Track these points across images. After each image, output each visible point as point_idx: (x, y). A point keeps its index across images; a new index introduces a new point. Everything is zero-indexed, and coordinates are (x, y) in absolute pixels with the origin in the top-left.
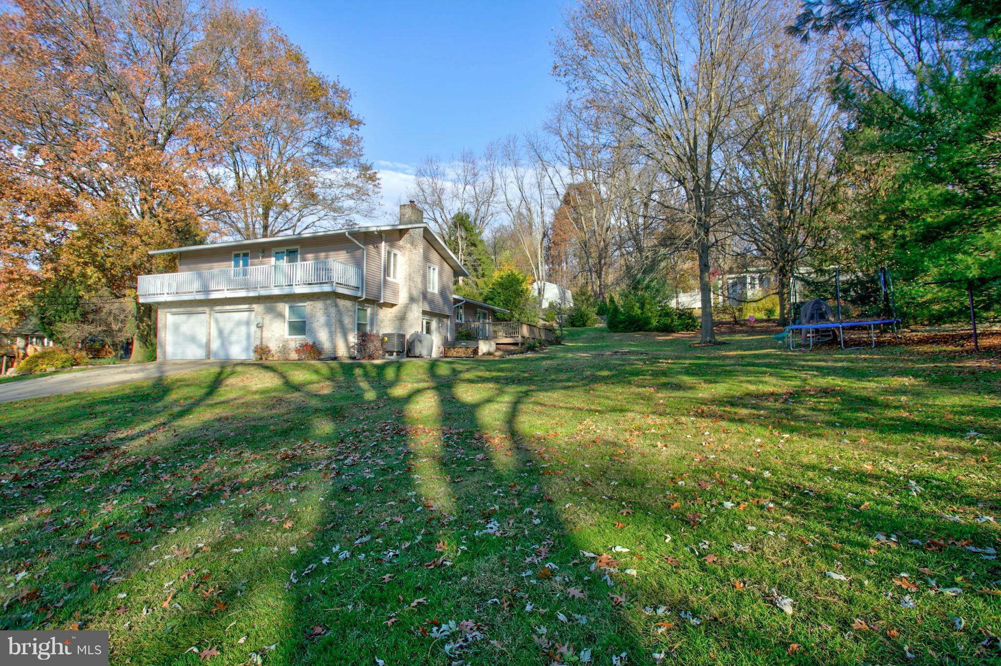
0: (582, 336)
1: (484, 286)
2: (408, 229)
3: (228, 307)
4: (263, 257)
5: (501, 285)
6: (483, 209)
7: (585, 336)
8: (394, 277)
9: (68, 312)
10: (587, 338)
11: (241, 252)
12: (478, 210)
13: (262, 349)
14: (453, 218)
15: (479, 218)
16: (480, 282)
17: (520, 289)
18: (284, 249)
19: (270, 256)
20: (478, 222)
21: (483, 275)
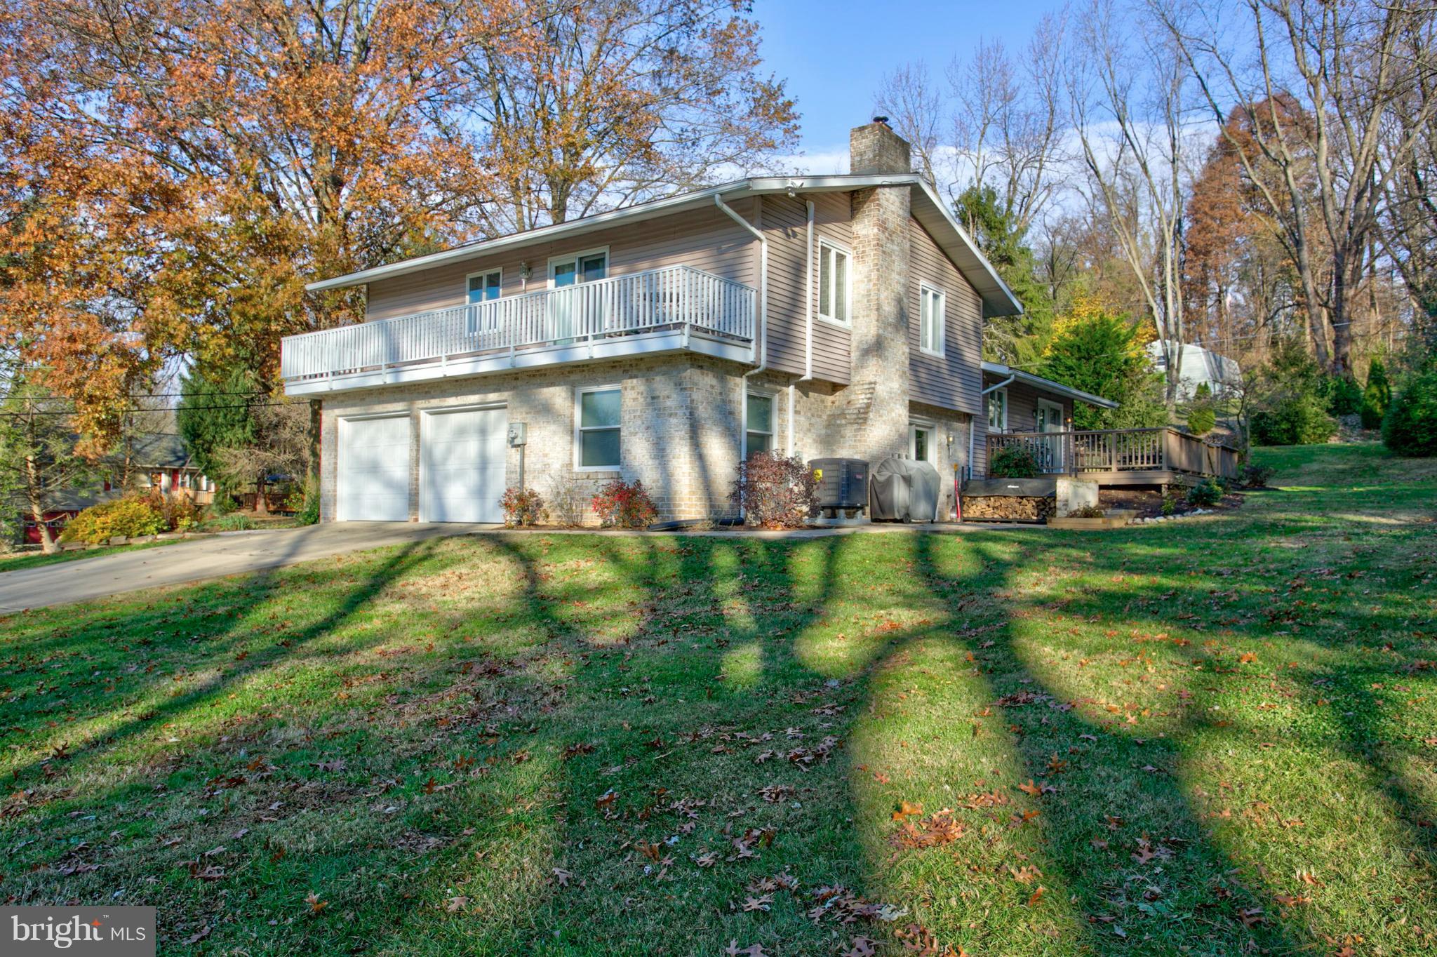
0: (1307, 467)
1: (1032, 353)
2: (873, 188)
3: (452, 401)
4: (529, 281)
5: (1071, 347)
6: (1026, 176)
7: (1315, 466)
8: (840, 315)
9: (233, 425)
10: (1322, 472)
11: (484, 274)
12: (1012, 182)
13: (521, 499)
14: (956, 203)
15: (1018, 199)
16: (1022, 344)
17: (1122, 356)
18: (573, 258)
19: (544, 278)
20: (1016, 208)
21: (1029, 330)
